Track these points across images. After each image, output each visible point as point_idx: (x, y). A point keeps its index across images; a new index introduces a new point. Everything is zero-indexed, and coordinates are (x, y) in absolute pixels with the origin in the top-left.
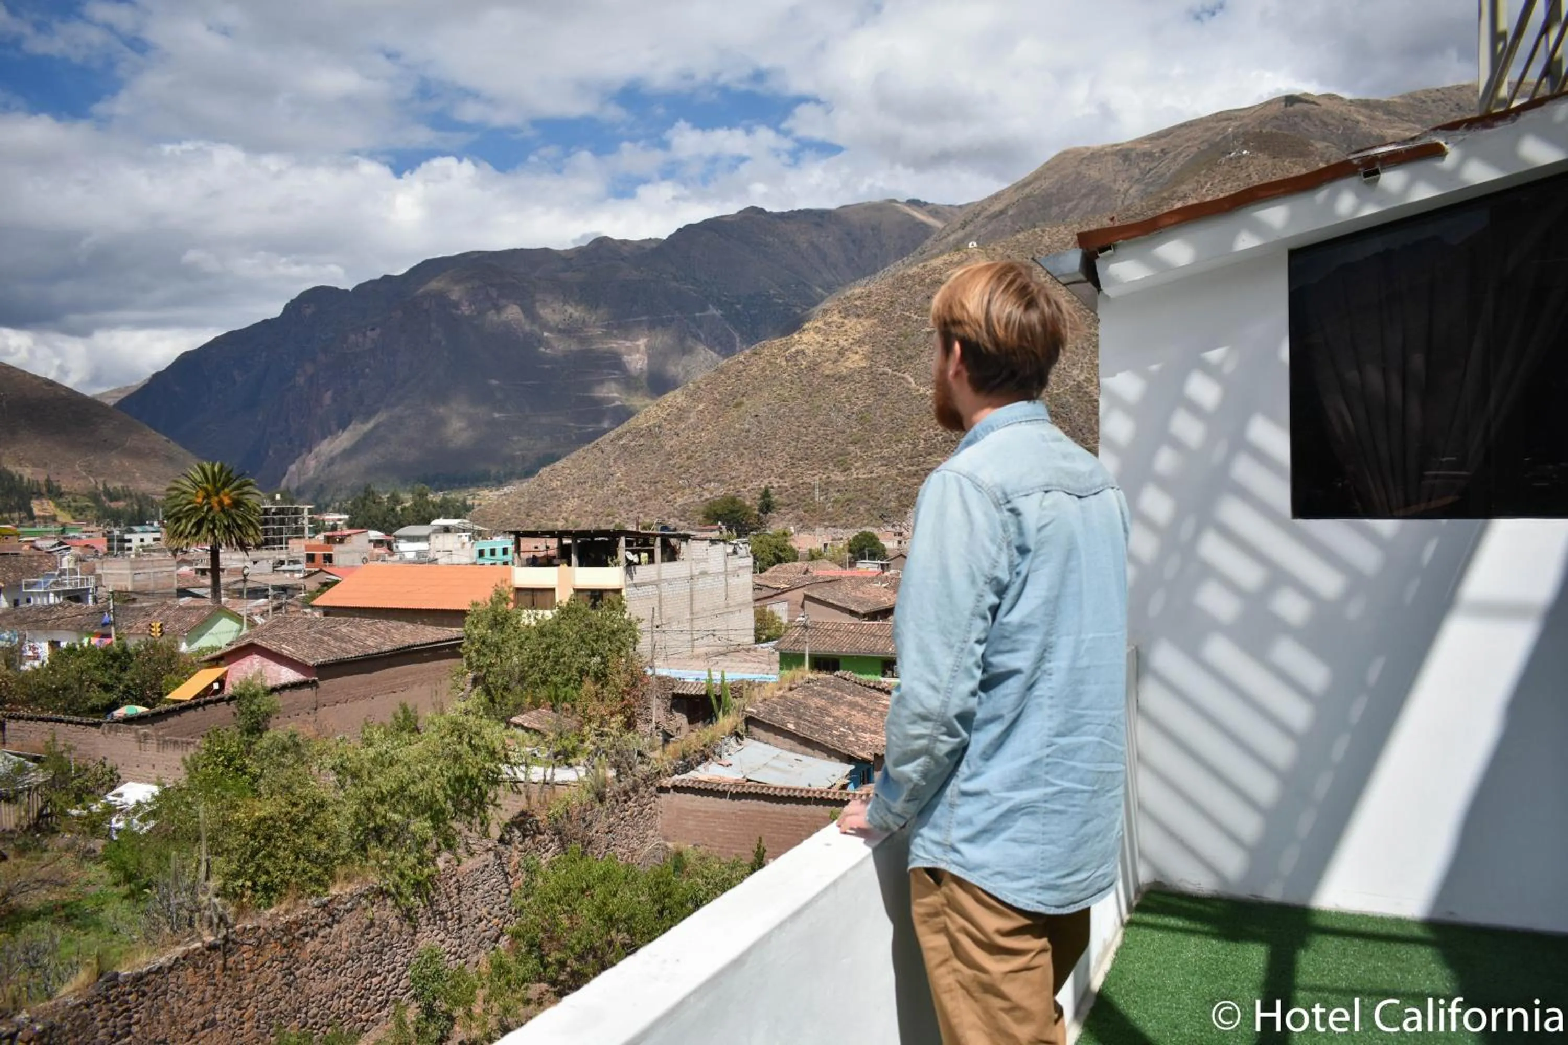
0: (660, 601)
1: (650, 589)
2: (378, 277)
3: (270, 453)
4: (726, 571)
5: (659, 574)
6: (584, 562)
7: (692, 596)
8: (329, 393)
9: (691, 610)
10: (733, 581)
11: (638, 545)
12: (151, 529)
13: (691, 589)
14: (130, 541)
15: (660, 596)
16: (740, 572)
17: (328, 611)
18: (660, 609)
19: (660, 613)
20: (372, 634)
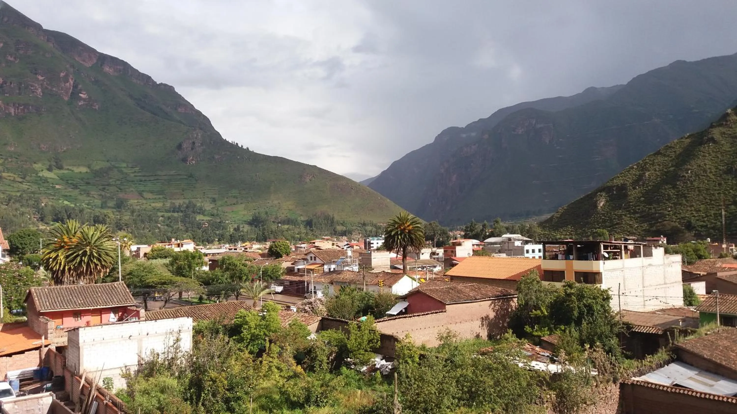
0: (624, 280)
1: (618, 273)
2: (477, 120)
3: (430, 204)
4: (664, 264)
5: (623, 265)
6: (579, 258)
7: (643, 277)
8: (455, 176)
9: (643, 284)
10: (669, 269)
11: (610, 249)
12: (381, 238)
13: (643, 273)
14: (373, 244)
15: (624, 277)
16: (673, 265)
17: (453, 278)
18: (624, 283)
19: (625, 286)
20: (472, 290)
